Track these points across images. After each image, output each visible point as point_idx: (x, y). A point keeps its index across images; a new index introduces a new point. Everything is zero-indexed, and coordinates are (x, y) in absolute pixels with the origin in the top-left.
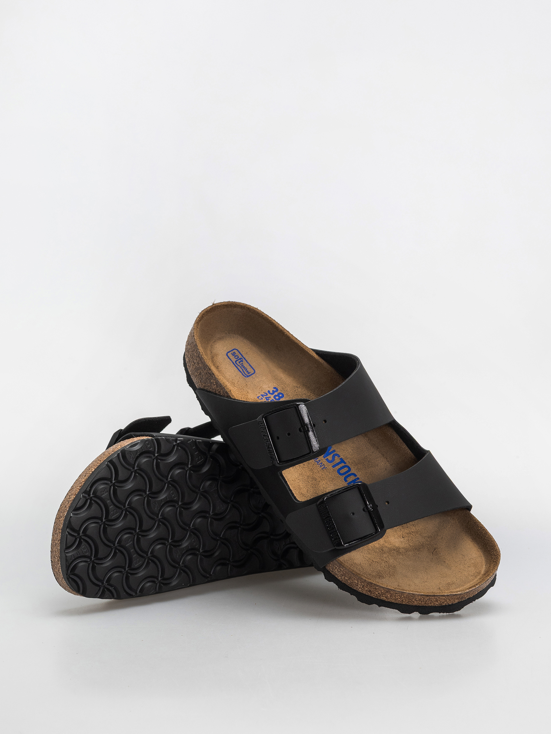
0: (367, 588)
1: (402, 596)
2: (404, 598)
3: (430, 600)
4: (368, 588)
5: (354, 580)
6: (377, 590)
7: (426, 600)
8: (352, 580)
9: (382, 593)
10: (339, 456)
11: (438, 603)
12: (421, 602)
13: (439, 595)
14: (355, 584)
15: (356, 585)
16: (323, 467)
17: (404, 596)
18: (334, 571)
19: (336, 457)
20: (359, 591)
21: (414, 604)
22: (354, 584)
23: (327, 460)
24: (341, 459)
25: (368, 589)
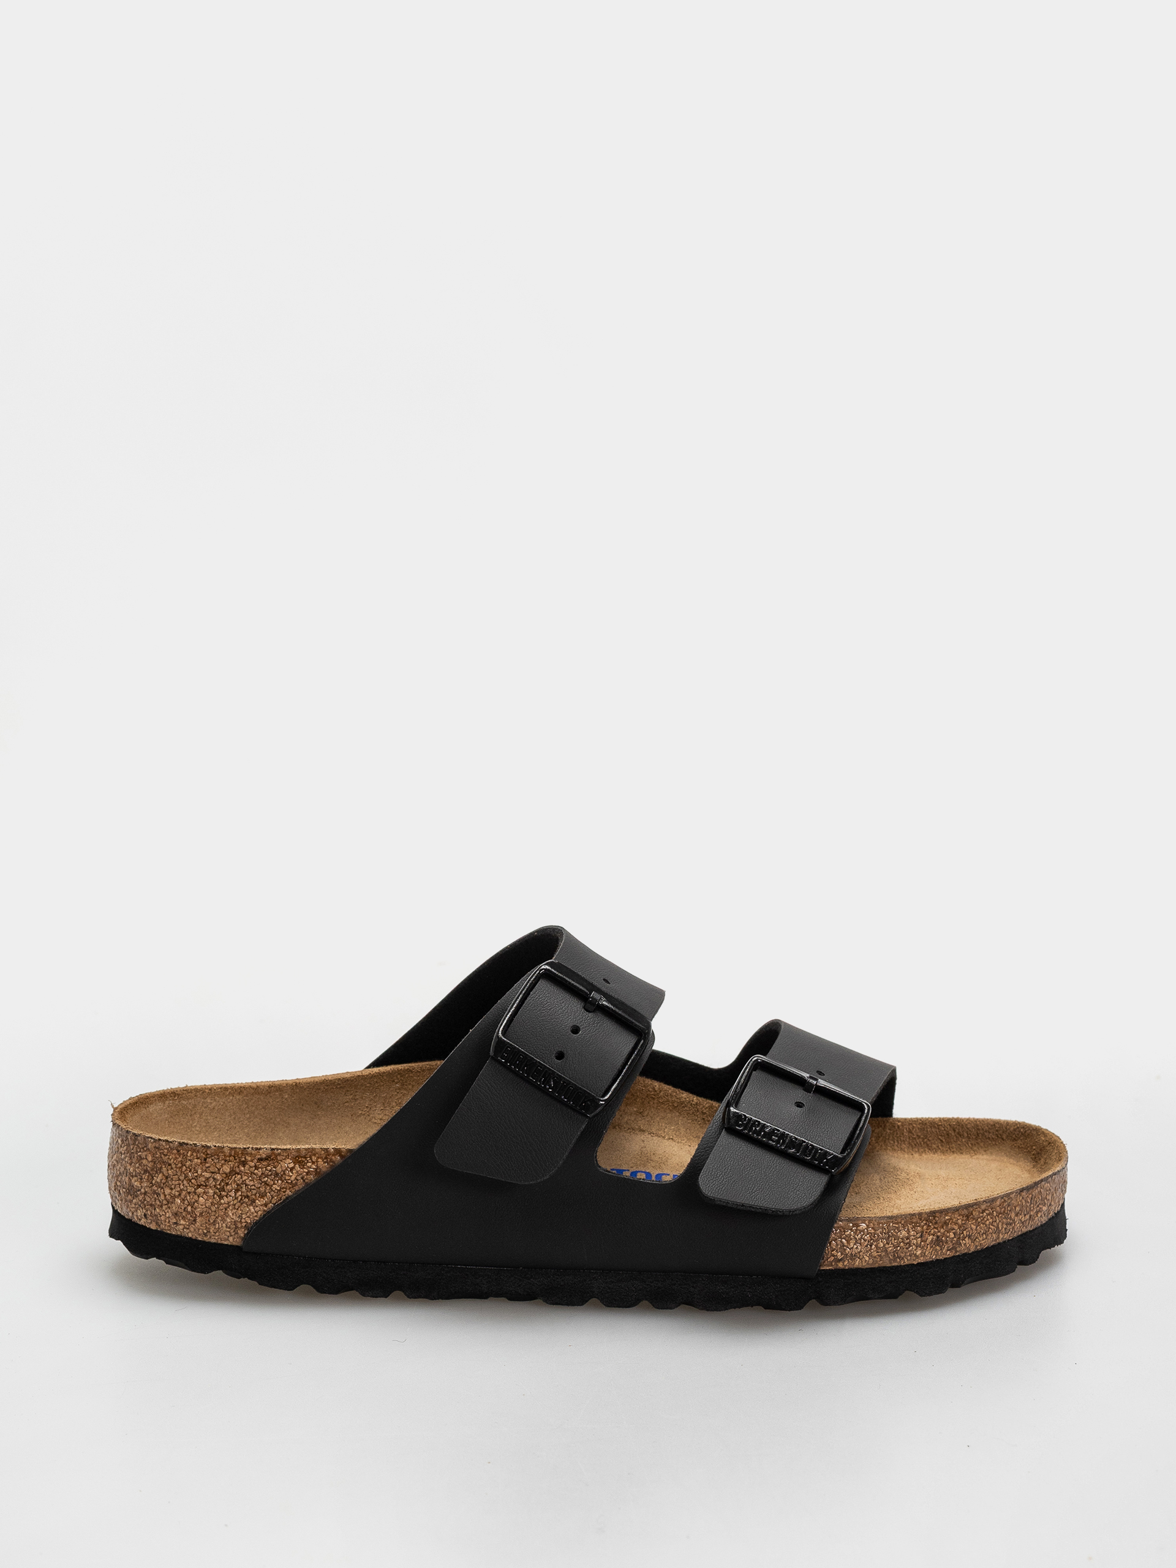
0: (929, 1235)
1: (993, 1212)
2: (998, 1217)
4: (932, 1232)
5: (899, 1234)
6: (949, 1226)
8: (894, 1240)
9: (961, 1227)
15: (907, 1247)
17: (997, 1212)
18: (848, 1252)
20: (917, 1262)
22: (902, 1245)
25: (933, 1236)
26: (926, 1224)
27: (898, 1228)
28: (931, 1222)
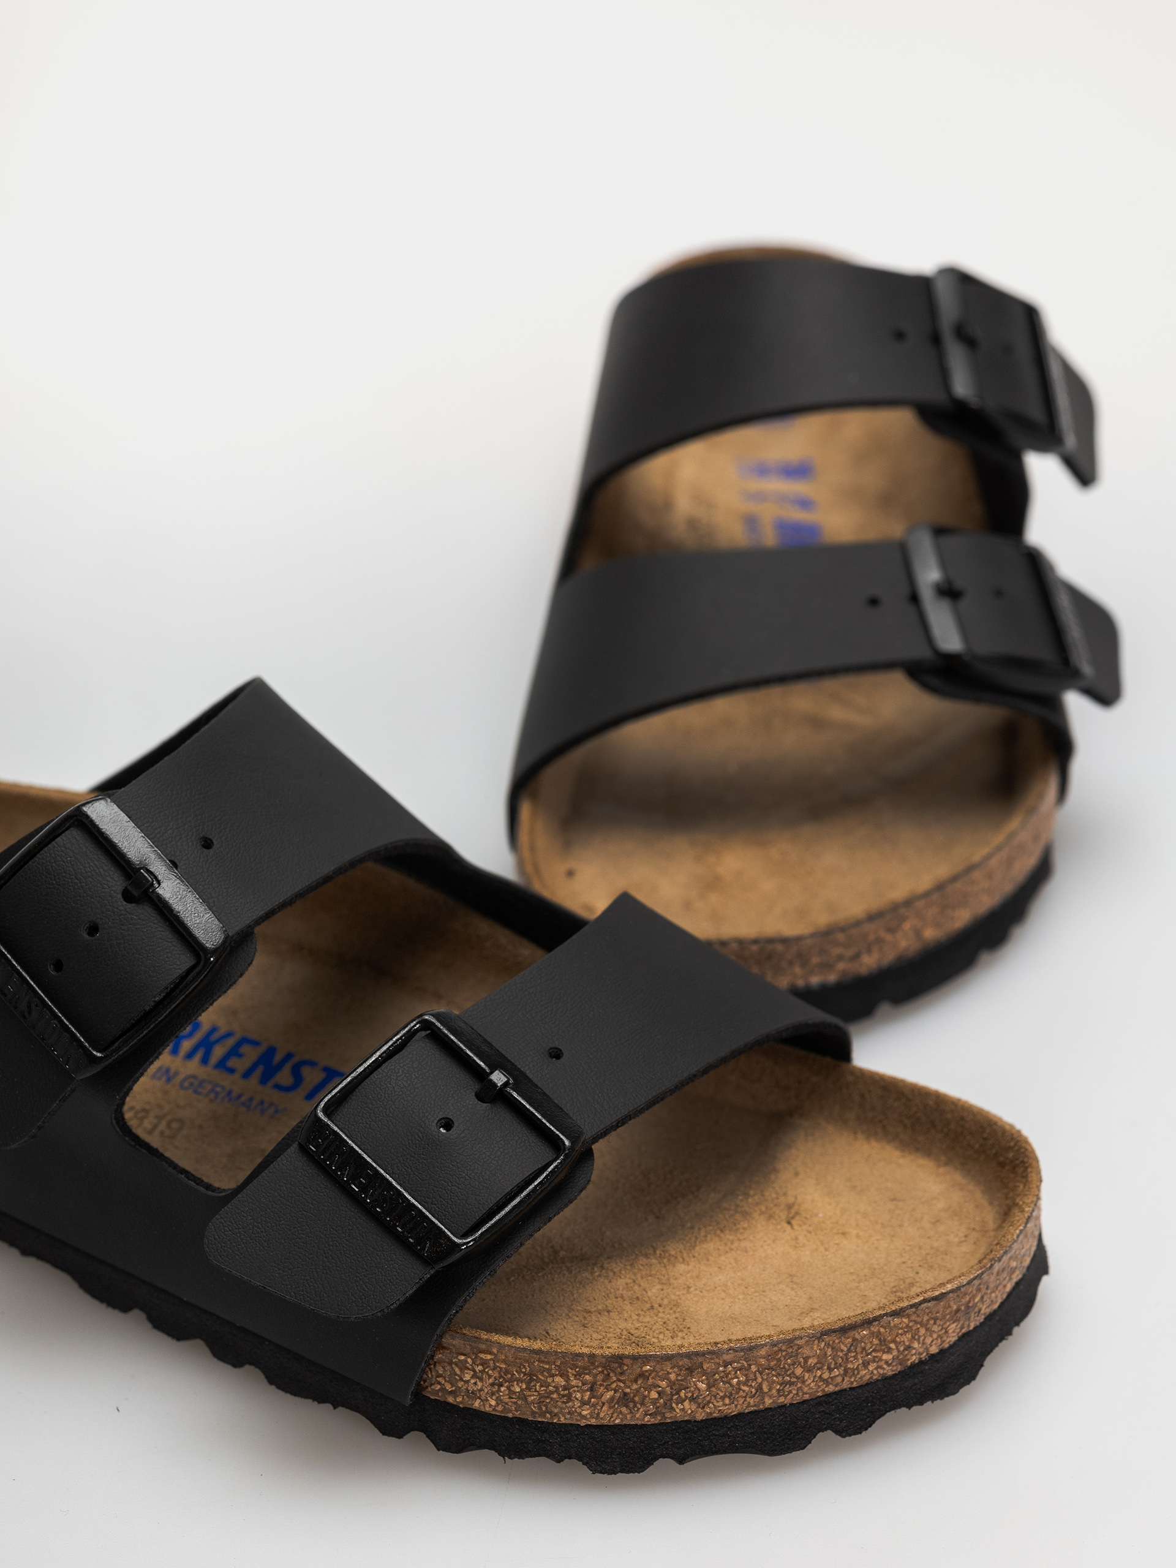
0: (607, 1389)
1: (750, 1365)
2: (761, 1374)
3: (859, 1350)
4: (614, 1385)
5: (550, 1380)
6: (650, 1381)
7: (846, 1355)
8: (541, 1386)
9: (674, 1384)
10: (313, 1064)
11: (890, 1357)
12: (830, 1370)
13: (886, 1315)
14: (559, 1394)
15: (565, 1399)
16: (272, 1110)
17: (759, 1365)
18: (460, 1384)
19: (306, 1071)
20: (583, 1423)
21: (806, 1389)
22: (555, 1396)
23: (278, 1087)
24: (326, 1069)
25: (616, 1391)
26: (602, 1372)
27: (549, 1370)
28: (613, 1371)
